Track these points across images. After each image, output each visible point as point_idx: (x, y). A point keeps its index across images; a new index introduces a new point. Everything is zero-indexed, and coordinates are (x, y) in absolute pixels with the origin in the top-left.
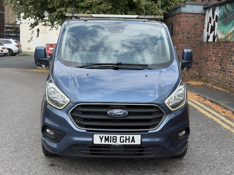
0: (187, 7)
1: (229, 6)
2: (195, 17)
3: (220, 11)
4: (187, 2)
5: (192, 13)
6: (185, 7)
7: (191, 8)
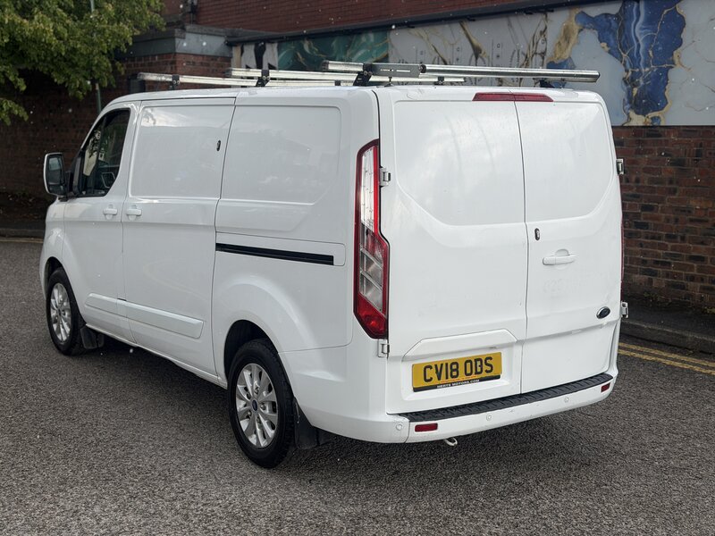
0: (189, 39)
1: (309, 46)
2: (208, 65)
3: (282, 55)
4: (188, 27)
5: (201, 55)
6: (184, 38)
7: (198, 41)
